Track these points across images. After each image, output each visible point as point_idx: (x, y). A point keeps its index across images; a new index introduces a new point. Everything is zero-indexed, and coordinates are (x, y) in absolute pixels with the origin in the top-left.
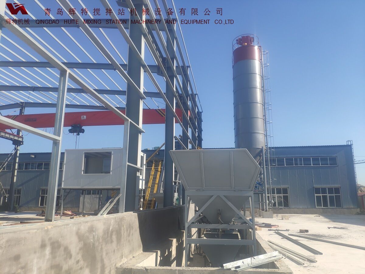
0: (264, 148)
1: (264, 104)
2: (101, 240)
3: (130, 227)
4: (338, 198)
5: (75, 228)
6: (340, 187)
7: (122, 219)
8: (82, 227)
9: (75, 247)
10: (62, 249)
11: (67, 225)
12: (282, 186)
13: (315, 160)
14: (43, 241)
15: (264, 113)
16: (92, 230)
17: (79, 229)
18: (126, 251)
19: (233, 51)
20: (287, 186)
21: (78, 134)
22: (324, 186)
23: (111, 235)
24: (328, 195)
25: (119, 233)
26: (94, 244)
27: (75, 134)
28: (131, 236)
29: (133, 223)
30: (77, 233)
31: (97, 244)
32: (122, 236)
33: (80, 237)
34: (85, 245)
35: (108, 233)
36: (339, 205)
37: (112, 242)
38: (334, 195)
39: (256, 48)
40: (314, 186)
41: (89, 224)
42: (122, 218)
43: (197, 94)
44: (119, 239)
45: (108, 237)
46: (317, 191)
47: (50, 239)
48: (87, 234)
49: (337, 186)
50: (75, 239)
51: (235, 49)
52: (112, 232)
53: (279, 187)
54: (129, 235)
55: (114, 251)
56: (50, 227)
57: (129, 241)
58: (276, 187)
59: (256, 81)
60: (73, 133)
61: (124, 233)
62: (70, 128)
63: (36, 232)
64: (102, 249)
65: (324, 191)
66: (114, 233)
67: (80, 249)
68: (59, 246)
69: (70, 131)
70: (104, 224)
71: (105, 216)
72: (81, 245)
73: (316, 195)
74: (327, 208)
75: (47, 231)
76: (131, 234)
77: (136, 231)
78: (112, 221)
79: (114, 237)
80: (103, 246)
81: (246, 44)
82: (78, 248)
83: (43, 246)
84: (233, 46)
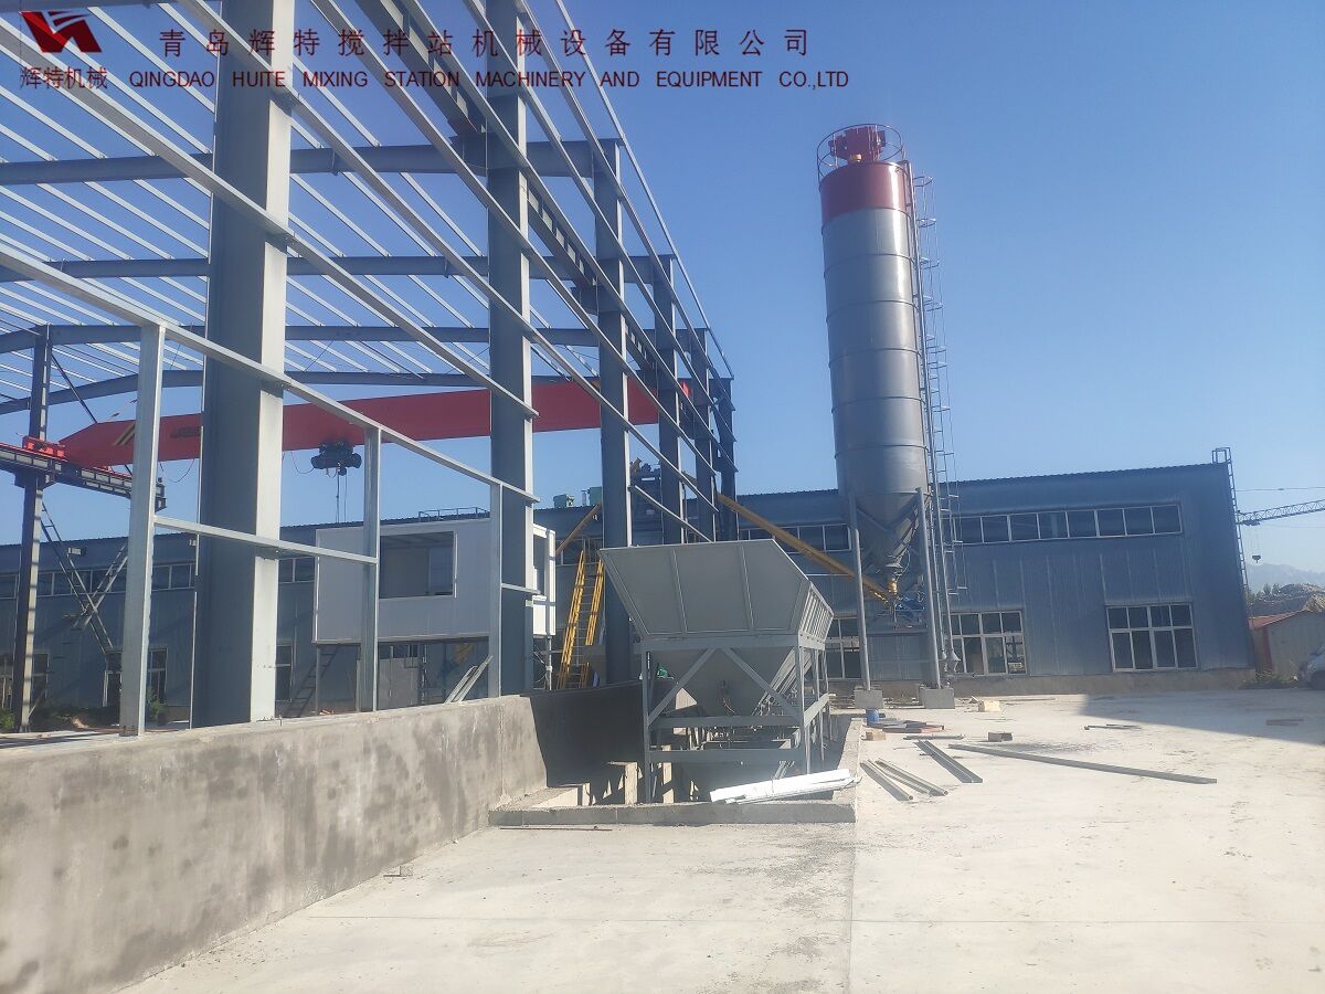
0: (925, 491)
1: (921, 353)
2: (456, 750)
3: (515, 728)
4: (1184, 638)
5: (410, 724)
6: (1192, 603)
7: (496, 710)
8: (422, 724)
9: (412, 758)
10: (393, 758)
11: (399, 717)
12: (1002, 608)
13: (1108, 516)
14: (366, 743)
15: (922, 382)
16: (438, 728)
17: (417, 726)
18: (509, 779)
19: (821, 178)
20: (1020, 606)
21: (343, 472)
22: (1137, 602)
23: (476, 742)
24: (1152, 630)
25: (491, 738)
26: (444, 758)
27: (333, 470)
28: (518, 747)
29: (522, 720)
30: (415, 734)
31: (449, 757)
32: (499, 747)
33: (421, 741)
34: (429, 756)
35: (469, 737)
36: (1187, 660)
37: (478, 757)
38: (1172, 628)
39: (892, 169)
40: (1107, 602)
41: (433, 717)
42: (496, 707)
43: (707, 329)
44: (492, 752)
45: (469, 745)
46: (1118, 618)
47: (375, 740)
48: (431, 736)
49: (1179, 599)
50: (411, 744)
51: (825, 171)
52: (477, 736)
53: (991, 609)
54: (513, 746)
55: (484, 776)
56: (374, 720)
57: (514, 759)
58: (981, 610)
59: (894, 278)
60: (325, 470)
61: (503, 743)
62: (316, 452)
63: (356, 727)
64: (459, 768)
65: (1138, 616)
66: (482, 739)
67: (421, 764)
68: (389, 754)
69: (318, 463)
70: (461, 718)
71: (461, 702)
72: (421, 756)
73: (1112, 631)
74: (1148, 673)
75: (370, 726)
76: (518, 743)
77: (529, 737)
78: (477, 713)
79: (482, 746)
80: (462, 762)
81: (859, 157)
82: (418, 762)
83: (367, 751)
84: (819, 162)
